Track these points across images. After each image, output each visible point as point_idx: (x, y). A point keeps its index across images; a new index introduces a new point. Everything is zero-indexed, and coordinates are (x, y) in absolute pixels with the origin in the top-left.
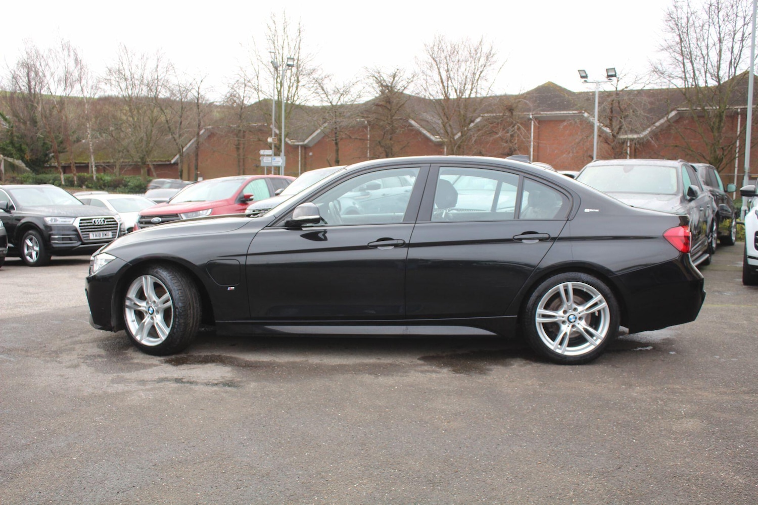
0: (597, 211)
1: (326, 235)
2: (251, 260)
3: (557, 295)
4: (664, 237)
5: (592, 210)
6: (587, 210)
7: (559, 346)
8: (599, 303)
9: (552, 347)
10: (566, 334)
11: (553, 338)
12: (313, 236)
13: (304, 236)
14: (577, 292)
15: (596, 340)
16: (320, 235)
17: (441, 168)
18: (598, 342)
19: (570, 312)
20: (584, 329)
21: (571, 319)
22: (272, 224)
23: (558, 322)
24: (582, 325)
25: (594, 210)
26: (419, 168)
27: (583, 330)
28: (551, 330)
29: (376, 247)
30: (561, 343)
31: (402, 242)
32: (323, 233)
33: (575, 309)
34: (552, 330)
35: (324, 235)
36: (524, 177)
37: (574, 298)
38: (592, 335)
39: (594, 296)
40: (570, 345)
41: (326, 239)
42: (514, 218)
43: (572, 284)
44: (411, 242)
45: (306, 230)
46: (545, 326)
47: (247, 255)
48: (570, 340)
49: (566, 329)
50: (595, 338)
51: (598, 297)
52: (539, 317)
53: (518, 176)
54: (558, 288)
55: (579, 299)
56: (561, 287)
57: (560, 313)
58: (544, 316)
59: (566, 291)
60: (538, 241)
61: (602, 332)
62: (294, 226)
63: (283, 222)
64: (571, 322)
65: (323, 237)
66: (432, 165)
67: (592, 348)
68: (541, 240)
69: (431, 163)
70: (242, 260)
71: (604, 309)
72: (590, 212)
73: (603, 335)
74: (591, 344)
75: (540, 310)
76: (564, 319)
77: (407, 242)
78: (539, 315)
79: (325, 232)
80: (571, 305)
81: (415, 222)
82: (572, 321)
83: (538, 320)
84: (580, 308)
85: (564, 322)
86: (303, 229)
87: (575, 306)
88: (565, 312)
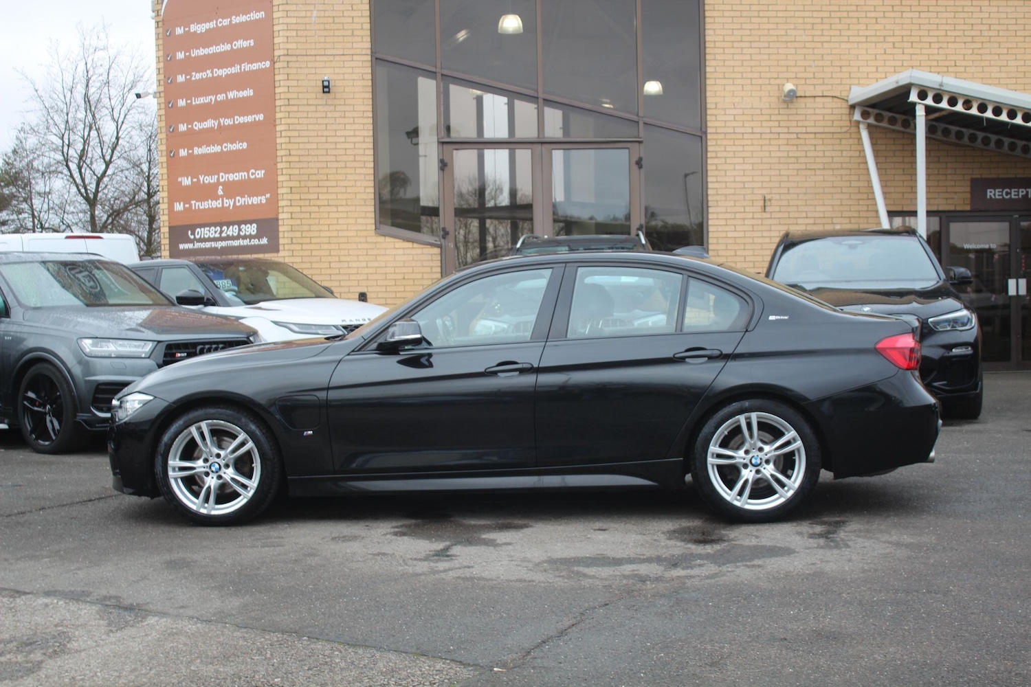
12: (414, 362)
16: (423, 360)
17: (579, 269)
22: (360, 349)
25: (782, 317)
26: (551, 270)
29: (494, 373)
32: (426, 357)
35: (428, 360)
36: (689, 276)
41: (431, 365)
42: (676, 331)
63: (374, 346)
65: (427, 363)
66: (568, 265)
69: (566, 263)
70: (322, 395)
72: (777, 320)
76: (745, 461)
77: (536, 365)
80: (755, 444)
81: (545, 340)
86: (401, 353)
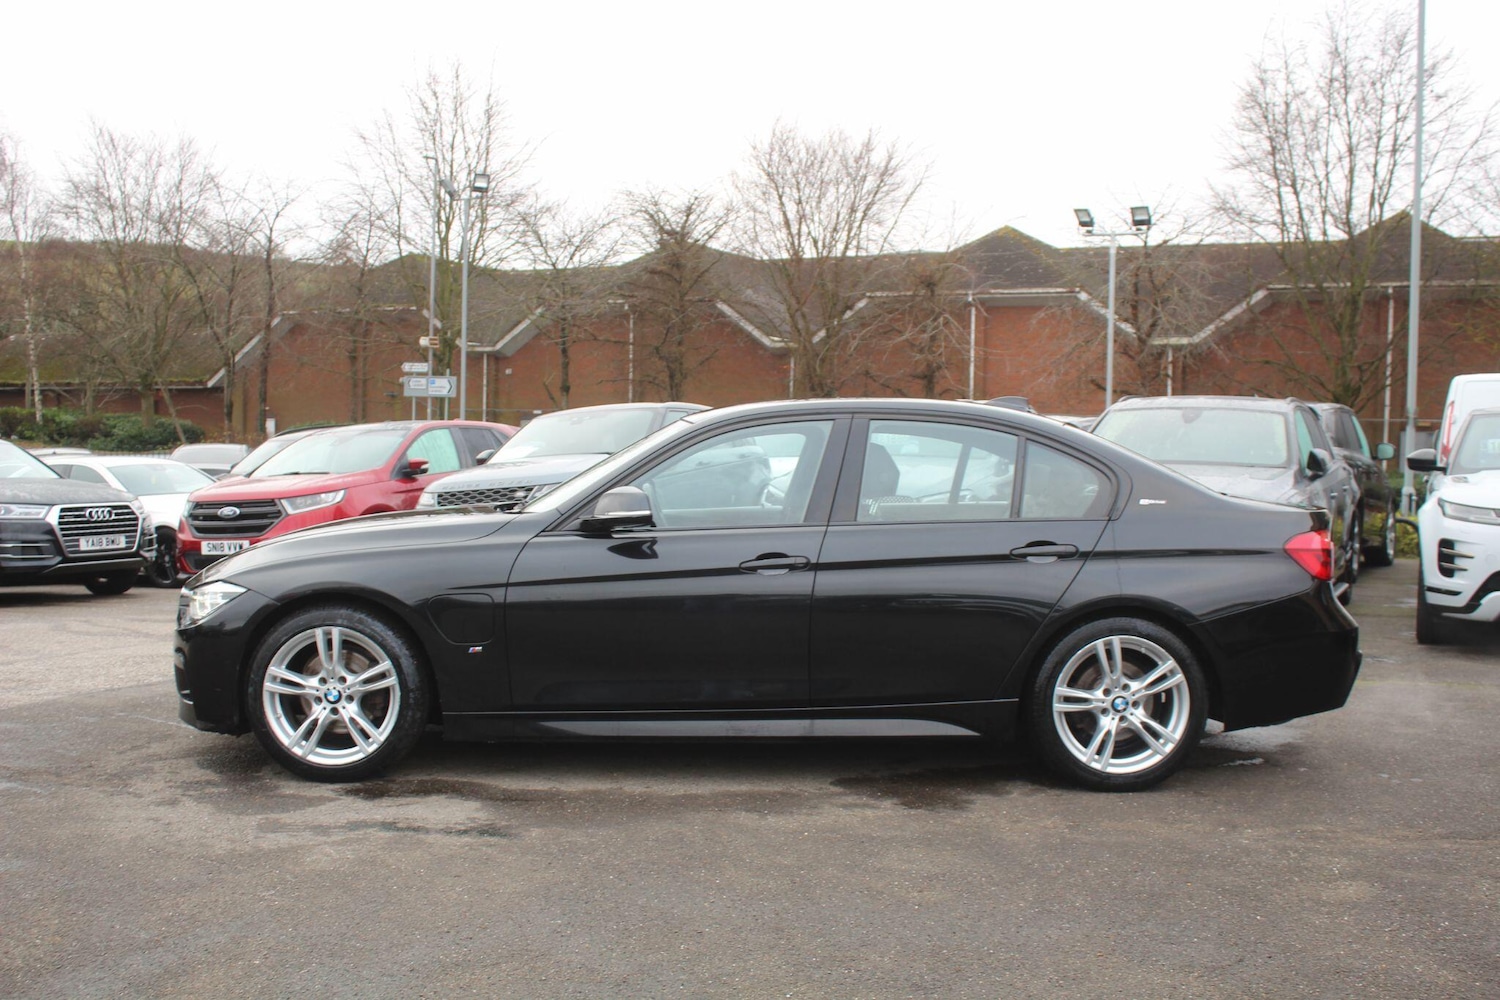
0: (1163, 502)
1: (655, 547)
2: (515, 595)
3: (1092, 660)
4: (1285, 551)
5: (1153, 502)
6: (1143, 502)
7: (1096, 757)
8: (1169, 674)
9: (1083, 759)
10: (1108, 733)
11: (1086, 742)
13: (613, 549)
14: (1129, 655)
15: (1164, 745)
18: (1169, 748)
19: (1117, 692)
20: (1143, 723)
21: (1118, 705)
23: (1095, 711)
24: (1138, 716)
27: (1140, 726)
28: (1079, 726)
30: (1100, 752)
31: (804, 561)
33: (1126, 687)
34: (1084, 725)
37: (1123, 667)
38: (1156, 735)
39: (1160, 663)
40: (1115, 755)
43: (1121, 639)
44: (820, 561)
45: (619, 538)
46: (1070, 717)
47: (507, 585)
48: (1117, 744)
49: (1108, 724)
50: (1162, 741)
51: (1168, 664)
52: (1059, 702)
53: (1015, 438)
54: (1095, 648)
55: (1132, 668)
56: (1100, 644)
57: (1099, 693)
58: (1068, 700)
59: (1109, 653)
60: (1055, 558)
61: (1176, 729)
62: (597, 529)
64: (1119, 711)
67: (1157, 758)
68: (1062, 556)
71: (1178, 686)
73: (1178, 735)
74: (1156, 752)
75: (1061, 690)
78: (1060, 697)
79: (654, 541)
82: (1119, 708)
83: (1058, 707)
84: (1135, 685)
85: (1104, 711)
87: (1125, 681)
88: (1107, 692)
